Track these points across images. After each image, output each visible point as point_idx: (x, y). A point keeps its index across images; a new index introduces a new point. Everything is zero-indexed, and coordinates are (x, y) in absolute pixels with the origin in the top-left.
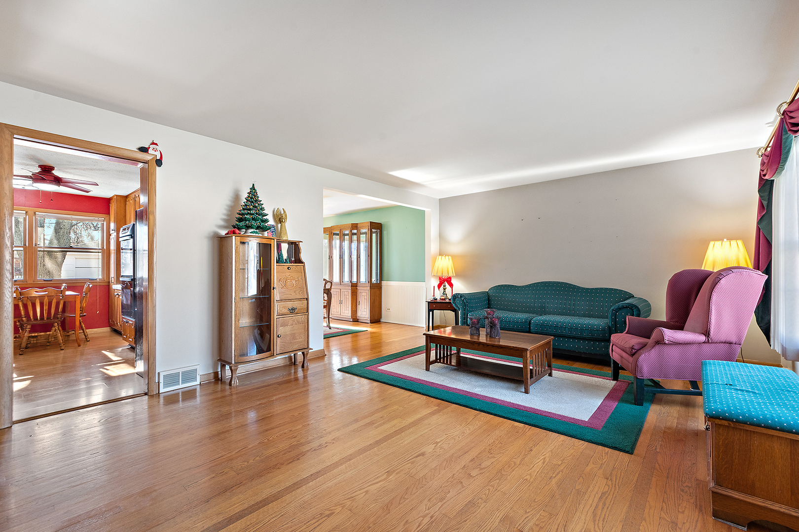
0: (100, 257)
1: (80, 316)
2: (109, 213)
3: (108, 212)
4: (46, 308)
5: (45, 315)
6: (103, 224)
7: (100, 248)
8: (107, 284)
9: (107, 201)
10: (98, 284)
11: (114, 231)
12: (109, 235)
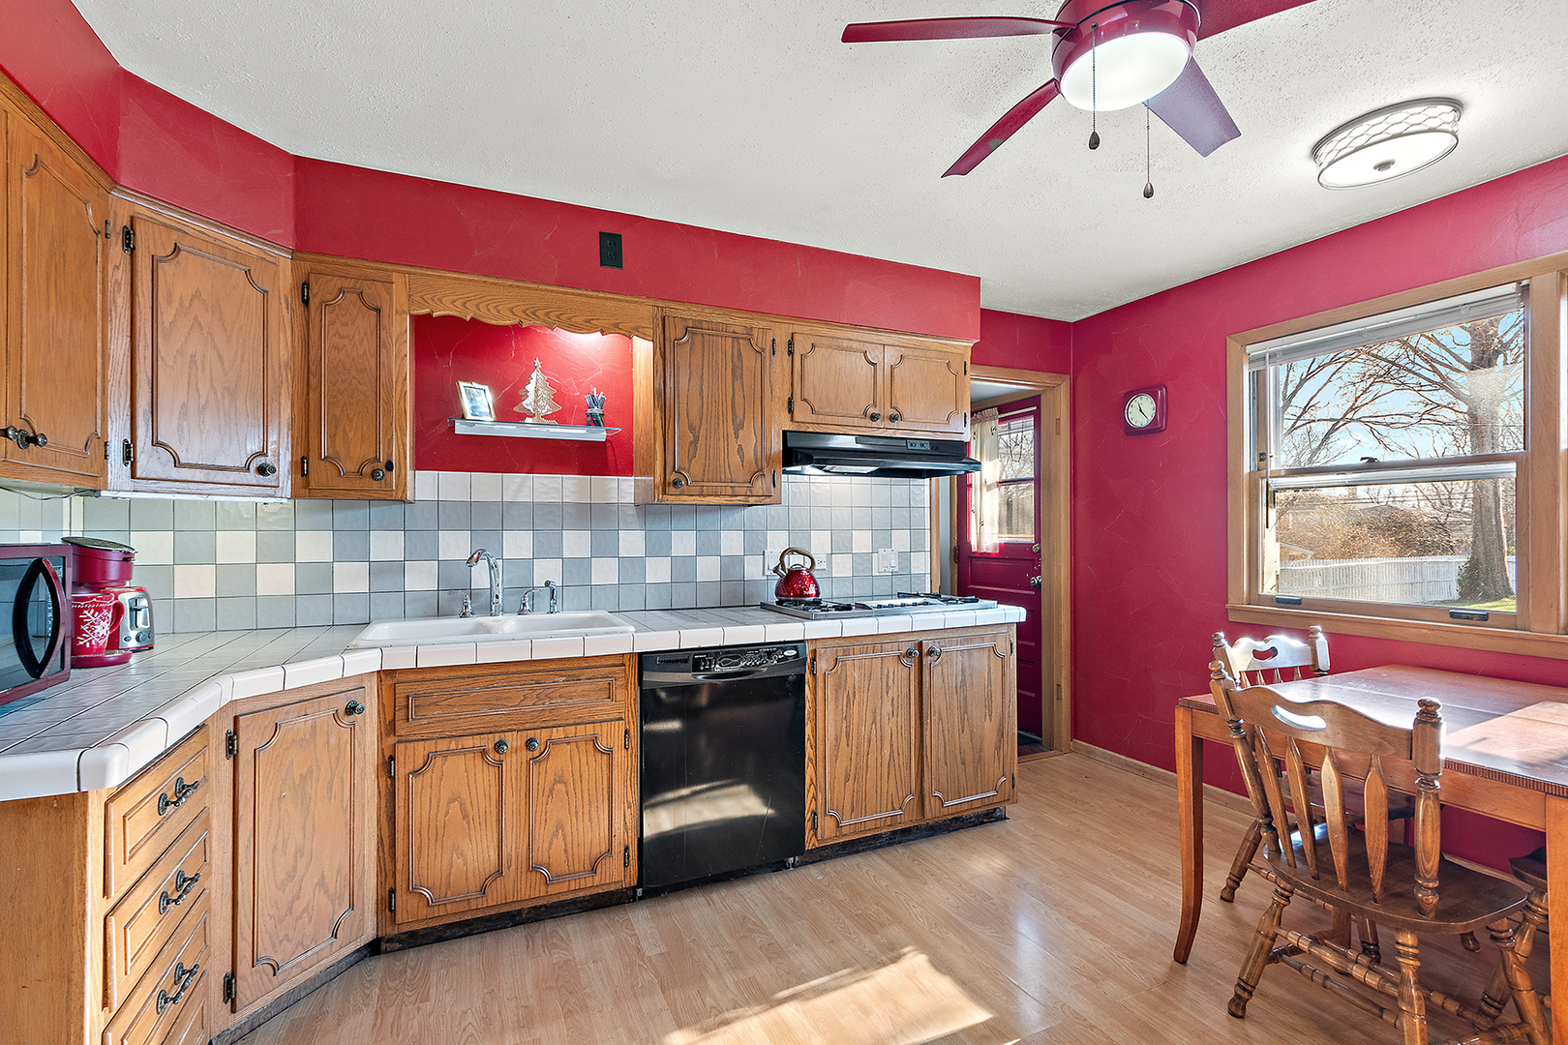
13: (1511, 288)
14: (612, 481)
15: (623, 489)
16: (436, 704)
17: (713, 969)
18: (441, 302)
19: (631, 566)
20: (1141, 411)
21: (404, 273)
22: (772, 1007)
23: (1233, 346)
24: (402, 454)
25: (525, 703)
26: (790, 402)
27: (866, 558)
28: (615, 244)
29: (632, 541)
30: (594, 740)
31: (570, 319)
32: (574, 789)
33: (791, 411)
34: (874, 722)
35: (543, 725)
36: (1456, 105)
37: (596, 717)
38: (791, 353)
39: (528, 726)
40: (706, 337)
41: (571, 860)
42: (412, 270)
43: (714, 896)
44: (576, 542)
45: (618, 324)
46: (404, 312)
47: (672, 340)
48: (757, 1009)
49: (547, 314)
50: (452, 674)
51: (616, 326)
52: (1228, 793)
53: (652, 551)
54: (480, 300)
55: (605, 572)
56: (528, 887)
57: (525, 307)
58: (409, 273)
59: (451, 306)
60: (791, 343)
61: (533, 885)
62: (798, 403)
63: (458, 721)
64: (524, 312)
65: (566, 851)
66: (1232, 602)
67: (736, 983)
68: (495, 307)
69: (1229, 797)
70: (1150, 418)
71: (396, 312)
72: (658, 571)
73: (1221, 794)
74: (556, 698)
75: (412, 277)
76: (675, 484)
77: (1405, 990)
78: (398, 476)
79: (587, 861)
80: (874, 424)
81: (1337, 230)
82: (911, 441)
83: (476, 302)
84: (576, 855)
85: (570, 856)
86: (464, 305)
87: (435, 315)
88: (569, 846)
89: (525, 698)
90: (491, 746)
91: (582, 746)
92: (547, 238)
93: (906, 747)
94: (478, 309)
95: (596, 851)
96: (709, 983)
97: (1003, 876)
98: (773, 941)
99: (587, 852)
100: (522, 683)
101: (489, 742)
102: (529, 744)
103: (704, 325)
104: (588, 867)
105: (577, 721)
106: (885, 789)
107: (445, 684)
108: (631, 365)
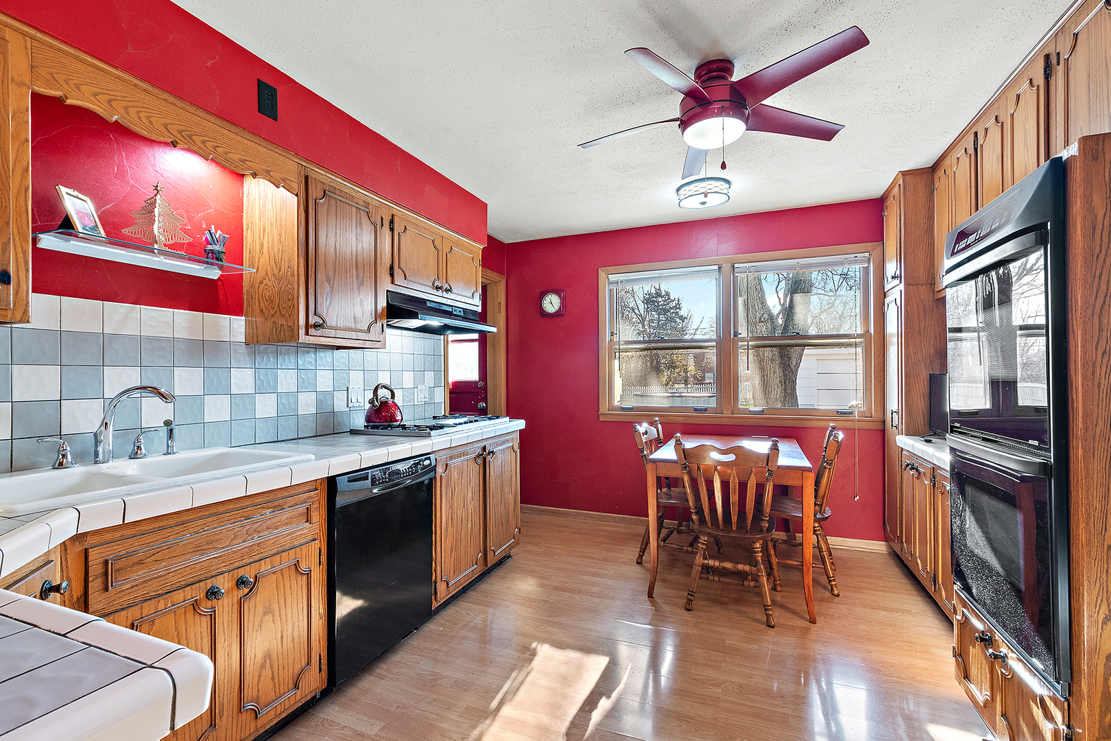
0: (860, 357)
1: (816, 520)
2: (880, 238)
3: (878, 236)
4: (734, 498)
5: (734, 518)
6: (866, 270)
7: (859, 331)
8: (879, 426)
9: (875, 207)
10: (857, 426)
11: (896, 282)
12: (882, 295)
13: (716, 267)
14: (224, 319)
15: (234, 327)
16: (141, 562)
17: (434, 716)
18: (79, 90)
19: (242, 402)
20: (552, 303)
21: (25, 35)
22: (496, 715)
23: (602, 274)
24: (22, 265)
25: (235, 541)
26: (392, 268)
27: (410, 391)
28: (272, 95)
29: (242, 379)
30: (296, 566)
31: (226, 153)
32: (280, 615)
33: (392, 275)
34: (464, 507)
35: (251, 560)
36: (728, 182)
37: (296, 543)
38: (392, 230)
39: (237, 565)
40: (338, 202)
41: (277, 686)
42: (39, 35)
43: (378, 671)
44: (186, 381)
45: (270, 171)
46: (23, 84)
47: (314, 198)
48: (488, 722)
49: (204, 142)
50: (157, 525)
51: (268, 172)
52: (599, 513)
53: (260, 389)
54: (130, 104)
55: (217, 409)
56: (239, 728)
57: (181, 128)
58: (33, 38)
59: (93, 99)
60: (392, 222)
61: (244, 726)
62: (397, 271)
63: (167, 577)
64: (180, 132)
65: (273, 679)
66: (602, 410)
67: (459, 716)
68: (148, 118)
69: (600, 515)
70: (557, 308)
71: (12, 79)
72: (266, 407)
73: (596, 515)
74: (264, 531)
75: (35, 44)
76: (316, 326)
77: (758, 567)
78: (17, 293)
79: (291, 681)
80: (438, 293)
81: (652, 224)
82: (456, 308)
83: (125, 104)
84: (282, 679)
85: (277, 684)
86: (110, 102)
87: (69, 102)
88: (276, 673)
89: (236, 536)
90: (203, 595)
91: (286, 574)
92: (209, 64)
93: (478, 520)
94: (127, 113)
95: (298, 668)
96: (442, 726)
97: (541, 587)
98: (455, 679)
99: (291, 672)
100: (232, 521)
101: (199, 592)
102: (241, 582)
103: (337, 192)
104: (291, 685)
105: (280, 549)
106: (469, 552)
107: (151, 538)
108: (240, 209)
